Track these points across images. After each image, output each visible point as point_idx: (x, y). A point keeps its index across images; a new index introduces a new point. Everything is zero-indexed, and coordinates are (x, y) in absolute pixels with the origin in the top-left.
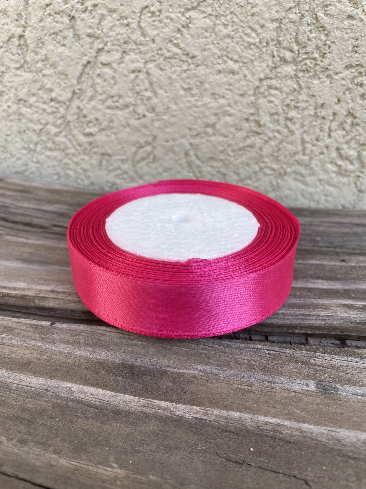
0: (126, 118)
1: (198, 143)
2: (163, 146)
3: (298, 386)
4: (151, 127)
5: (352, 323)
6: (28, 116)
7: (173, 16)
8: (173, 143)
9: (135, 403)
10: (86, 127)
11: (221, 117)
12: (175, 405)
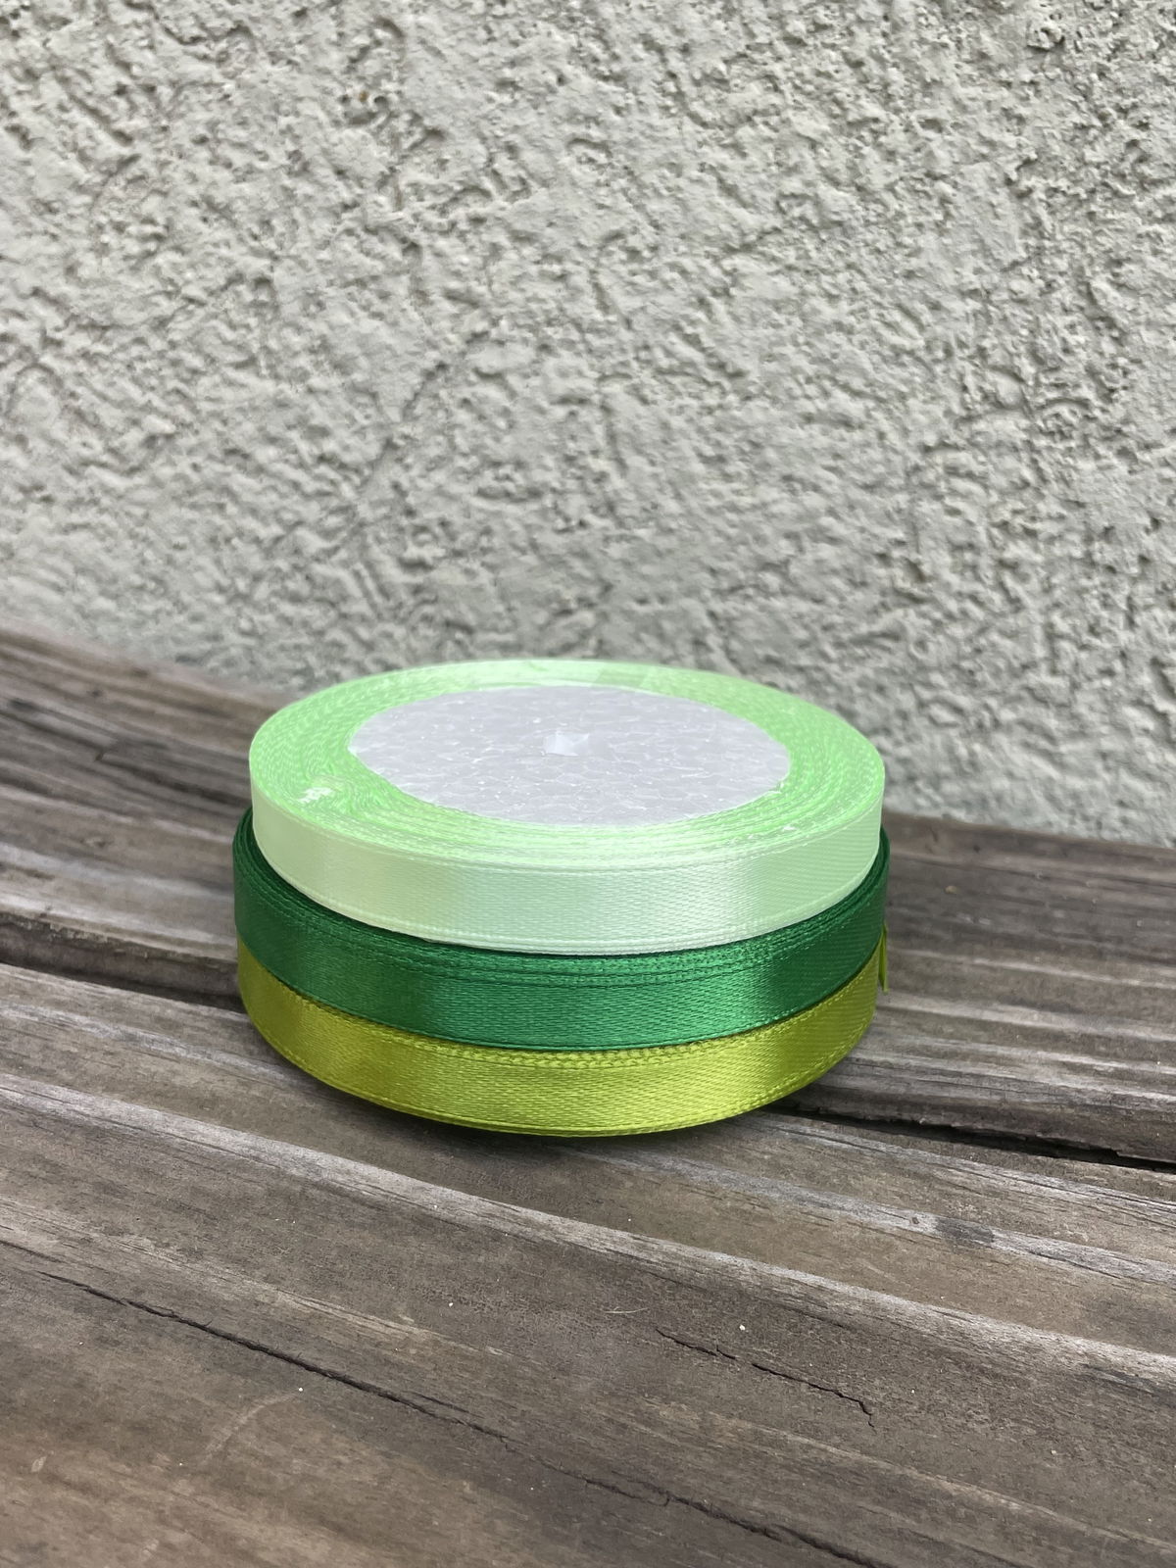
0: (528, 527)
1: (735, 614)
2: (629, 615)
3: (888, 1219)
4: (598, 556)
5: (1072, 1105)
6: (247, 497)
7: (687, 263)
8: (660, 607)
9: (470, 1208)
10: (410, 543)
11: (807, 543)
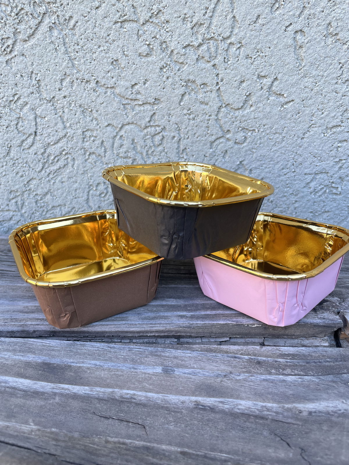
3: (151, 370)
9: (49, 387)
12: (73, 386)
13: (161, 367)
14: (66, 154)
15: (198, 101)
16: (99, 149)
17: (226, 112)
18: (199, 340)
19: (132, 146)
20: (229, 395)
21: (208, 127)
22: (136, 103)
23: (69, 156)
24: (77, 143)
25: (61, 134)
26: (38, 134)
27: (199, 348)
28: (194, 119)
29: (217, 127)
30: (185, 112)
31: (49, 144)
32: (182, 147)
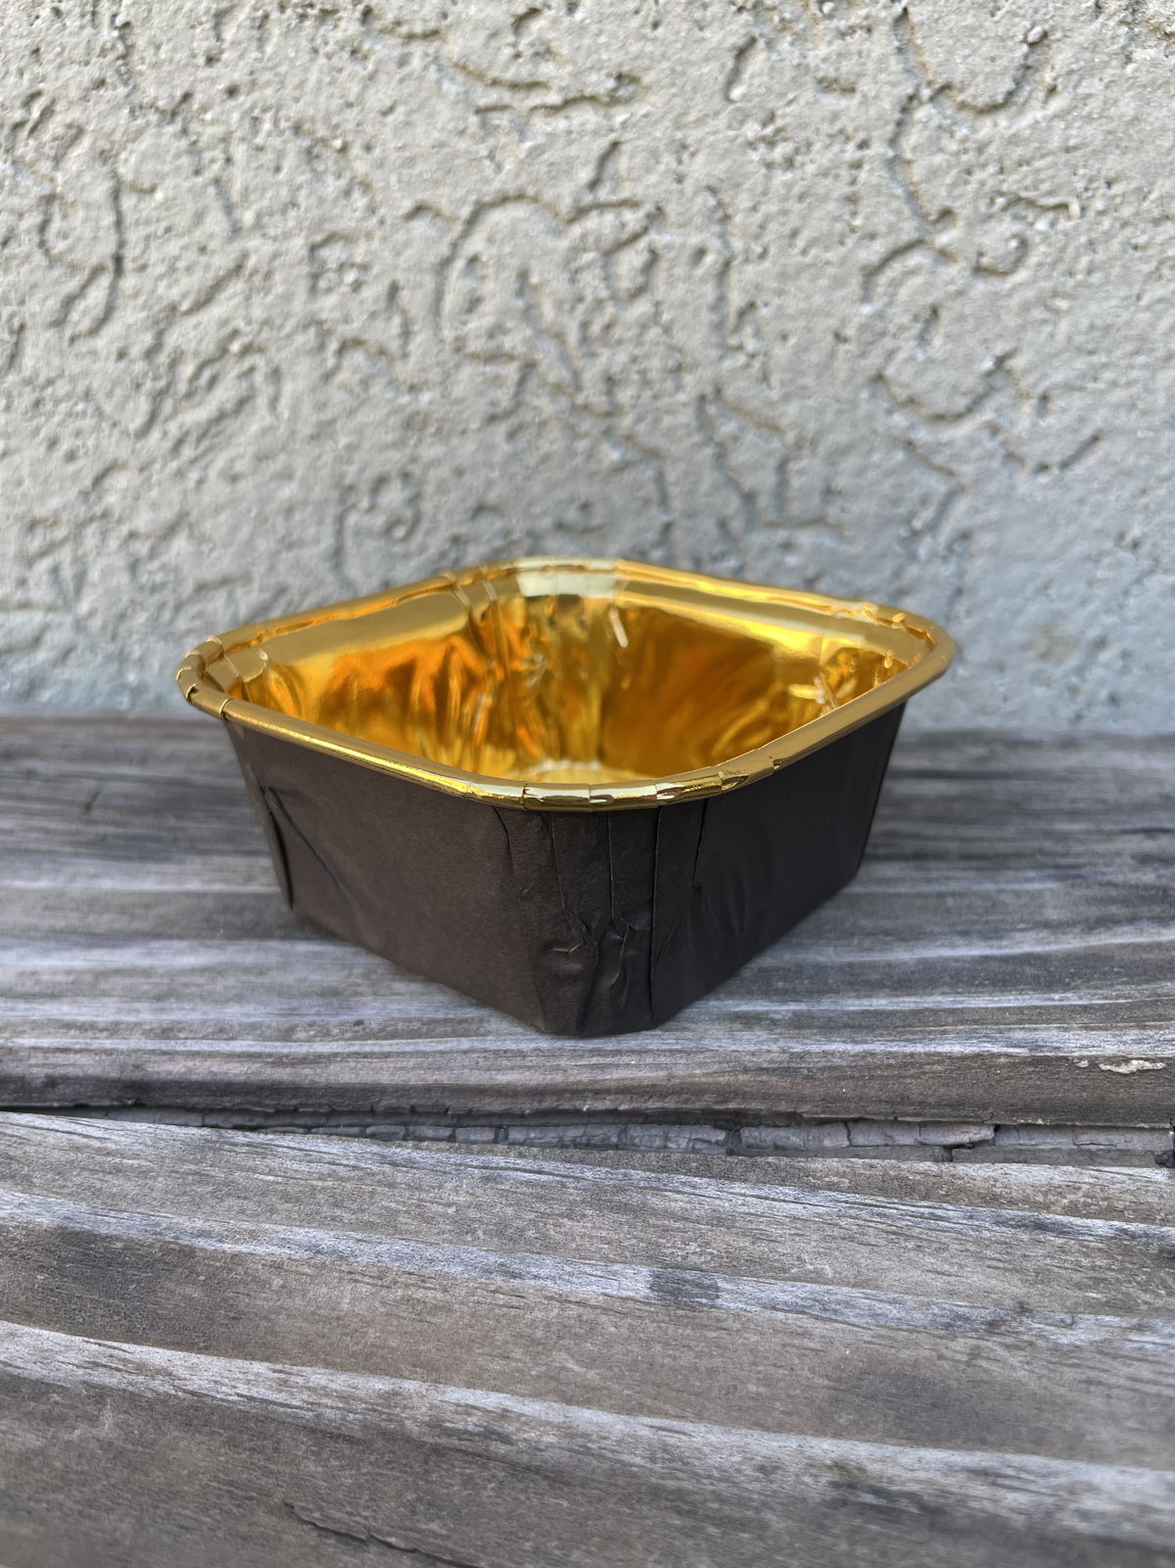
9: (73, 1357)
12: (194, 1358)
13: (645, 1270)
14: (246, 350)
15: (808, 78)
16: (379, 324)
17: (935, 122)
18: (835, 1139)
19: (520, 303)
20: (1024, 1430)
21: (852, 200)
22: (536, 99)
23: (258, 360)
24: (287, 297)
25: (221, 262)
26: (128, 265)
27: (844, 1175)
28: (789, 163)
29: (894, 196)
30: (752, 130)
31: (173, 308)
32: (736, 300)
